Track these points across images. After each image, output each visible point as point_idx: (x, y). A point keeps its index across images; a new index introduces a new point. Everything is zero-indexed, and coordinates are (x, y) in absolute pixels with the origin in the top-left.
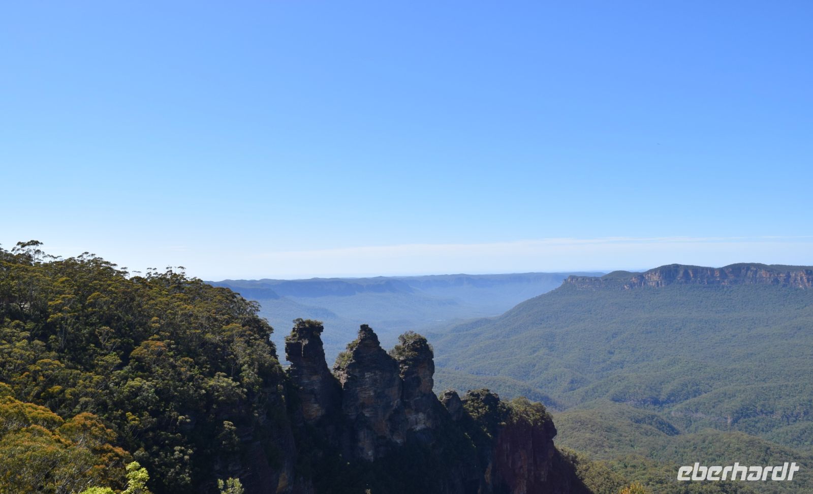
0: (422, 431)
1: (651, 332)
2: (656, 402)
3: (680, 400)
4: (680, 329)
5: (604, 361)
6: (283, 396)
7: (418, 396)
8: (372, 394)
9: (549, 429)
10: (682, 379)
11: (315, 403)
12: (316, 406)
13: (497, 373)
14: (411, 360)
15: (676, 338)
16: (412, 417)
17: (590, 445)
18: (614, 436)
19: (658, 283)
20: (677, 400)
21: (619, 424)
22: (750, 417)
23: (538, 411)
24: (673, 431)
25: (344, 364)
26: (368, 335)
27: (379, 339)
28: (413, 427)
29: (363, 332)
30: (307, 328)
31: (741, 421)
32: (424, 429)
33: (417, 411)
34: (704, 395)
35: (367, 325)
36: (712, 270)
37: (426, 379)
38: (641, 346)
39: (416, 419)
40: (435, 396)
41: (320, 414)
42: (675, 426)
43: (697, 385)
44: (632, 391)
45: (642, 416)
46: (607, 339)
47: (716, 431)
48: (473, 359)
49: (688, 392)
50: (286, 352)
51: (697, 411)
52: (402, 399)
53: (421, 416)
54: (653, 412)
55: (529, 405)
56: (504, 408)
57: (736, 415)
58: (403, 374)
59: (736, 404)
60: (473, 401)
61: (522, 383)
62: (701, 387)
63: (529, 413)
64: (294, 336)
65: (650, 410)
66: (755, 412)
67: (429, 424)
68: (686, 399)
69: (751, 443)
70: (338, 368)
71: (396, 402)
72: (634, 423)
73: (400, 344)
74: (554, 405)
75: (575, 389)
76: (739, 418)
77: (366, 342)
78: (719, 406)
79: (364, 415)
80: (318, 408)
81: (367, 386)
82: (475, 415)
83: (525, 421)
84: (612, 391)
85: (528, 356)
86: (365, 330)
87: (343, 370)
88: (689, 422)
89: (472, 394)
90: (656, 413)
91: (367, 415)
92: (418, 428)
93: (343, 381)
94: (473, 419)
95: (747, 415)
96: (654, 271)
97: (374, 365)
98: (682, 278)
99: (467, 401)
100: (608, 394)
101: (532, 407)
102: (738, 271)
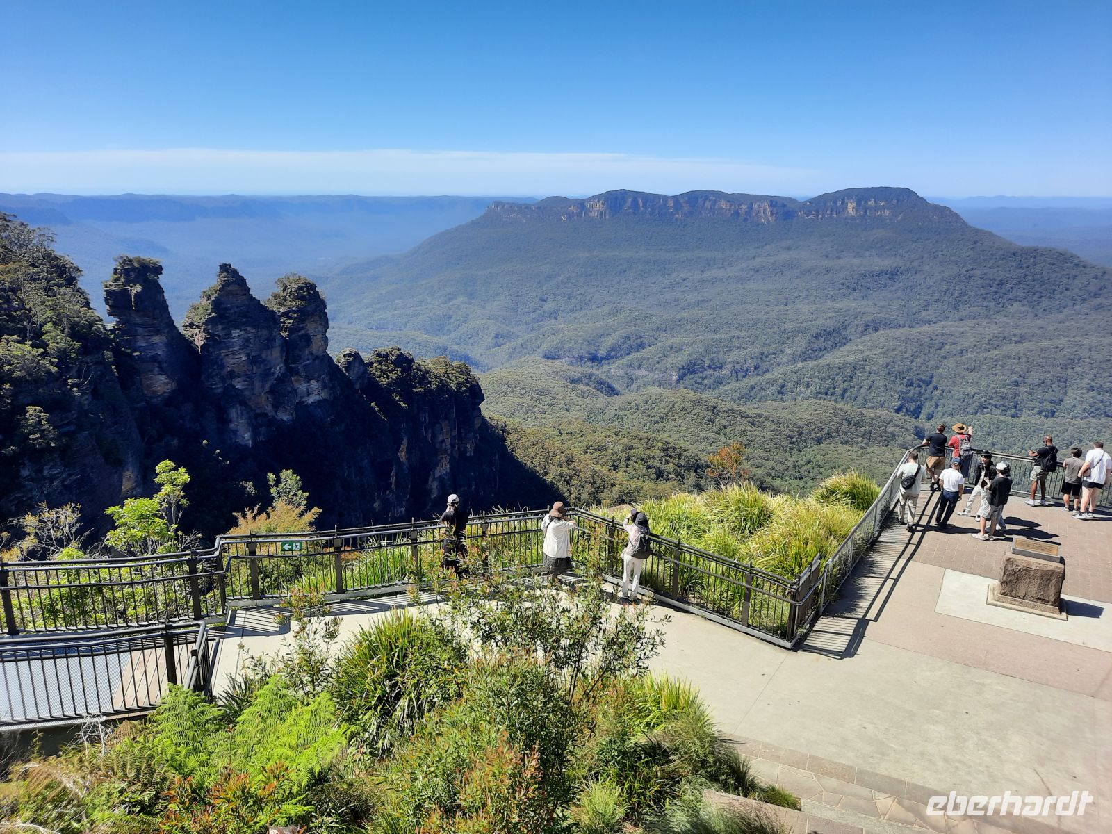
0: (318, 404)
1: (591, 275)
2: (594, 358)
3: (621, 355)
4: (625, 271)
5: (535, 311)
6: (113, 367)
7: (308, 360)
8: (244, 358)
9: (475, 394)
10: (625, 330)
11: (161, 374)
12: (162, 377)
13: (403, 327)
14: (295, 312)
15: (619, 282)
16: (302, 387)
17: (519, 411)
18: (547, 400)
19: (601, 213)
20: (618, 355)
21: (553, 386)
22: (696, 373)
23: (461, 373)
24: (612, 391)
25: (200, 318)
26: (233, 281)
27: (249, 284)
28: (303, 400)
29: (225, 274)
30: (137, 268)
31: (687, 377)
32: (319, 401)
33: (308, 379)
34: (648, 349)
35: (230, 265)
36: (665, 198)
37: (318, 337)
38: (579, 292)
39: (307, 389)
40: (330, 358)
41: (169, 388)
42: (615, 386)
43: (641, 338)
44: (566, 346)
45: (578, 375)
46: (539, 283)
47: (660, 390)
48: (371, 309)
49: (631, 346)
50: (107, 303)
51: (640, 367)
52: (286, 363)
53: (314, 384)
54: (590, 371)
55: (451, 366)
56: (421, 371)
57: (681, 371)
58: (285, 331)
59: (682, 359)
60: (380, 363)
61: (435, 339)
62: (645, 340)
63: (451, 375)
64: (117, 280)
65: (588, 368)
66: (703, 367)
67: (324, 395)
68: (627, 354)
69: (697, 402)
70: (191, 325)
71: (278, 368)
72: (569, 384)
73: (279, 291)
74: (476, 365)
75: (500, 346)
76: (685, 375)
77: (230, 288)
78: (664, 362)
79: (234, 386)
80: (165, 381)
81: (235, 349)
82: (383, 381)
83: (447, 386)
84: (544, 347)
85: (442, 306)
86: (228, 272)
87: (198, 327)
88: (631, 380)
89: (379, 355)
90: (595, 371)
91: (239, 386)
92: (311, 400)
93: (199, 342)
94: (380, 385)
95: (694, 371)
96: (599, 197)
97: (244, 320)
98: (629, 208)
99: (372, 363)
100: (539, 350)
101: (454, 368)
102: (695, 201)
